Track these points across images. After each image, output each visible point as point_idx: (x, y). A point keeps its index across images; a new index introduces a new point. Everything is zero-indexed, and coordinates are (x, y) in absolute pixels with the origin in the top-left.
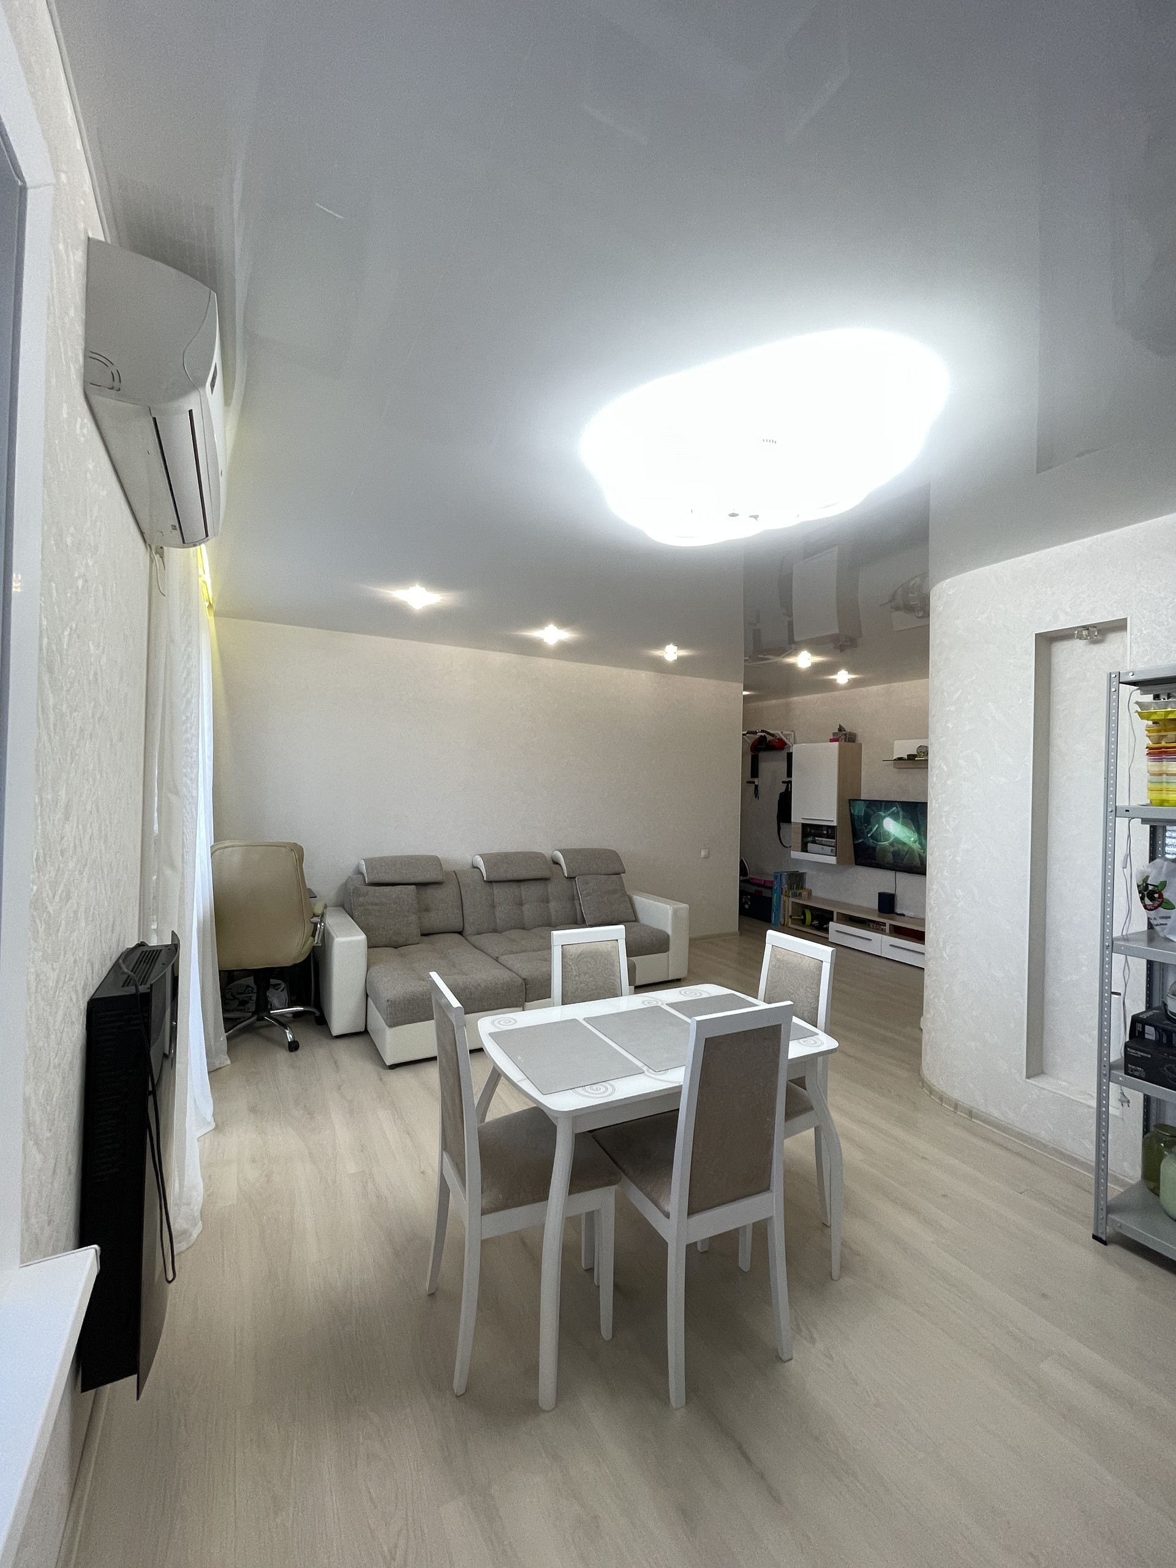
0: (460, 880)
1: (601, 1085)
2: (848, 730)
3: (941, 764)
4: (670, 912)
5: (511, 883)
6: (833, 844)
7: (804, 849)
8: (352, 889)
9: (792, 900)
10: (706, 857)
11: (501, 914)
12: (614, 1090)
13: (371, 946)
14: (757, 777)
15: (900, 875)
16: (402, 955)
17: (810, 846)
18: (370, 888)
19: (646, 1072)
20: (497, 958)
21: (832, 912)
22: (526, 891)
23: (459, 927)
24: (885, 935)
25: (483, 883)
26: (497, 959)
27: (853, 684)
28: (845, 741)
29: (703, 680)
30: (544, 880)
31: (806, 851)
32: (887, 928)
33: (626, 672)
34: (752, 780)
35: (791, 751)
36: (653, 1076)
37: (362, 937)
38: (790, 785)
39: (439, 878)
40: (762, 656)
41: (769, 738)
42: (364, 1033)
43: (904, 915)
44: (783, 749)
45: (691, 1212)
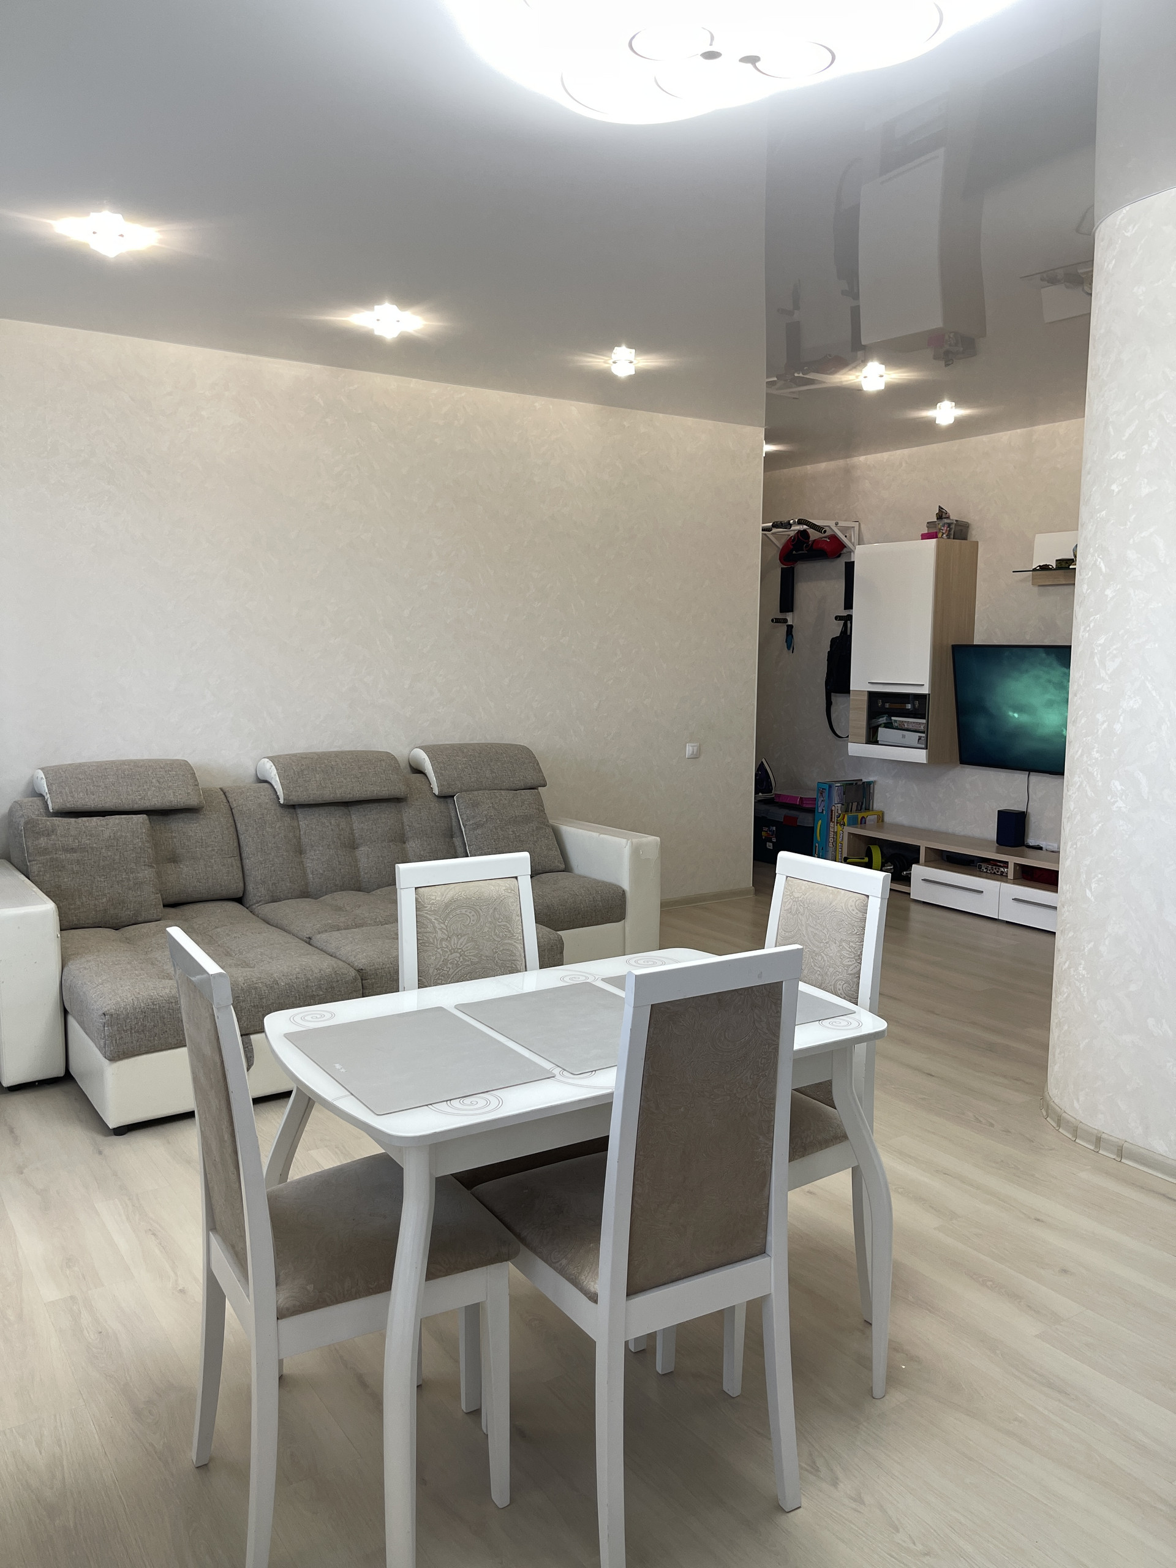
0: (234, 805)
1: (482, 1098)
2: (954, 517)
3: (1096, 560)
4: (627, 852)
5: (332, 808)
6: (922, 727)
7: (872, 738)
8: (22, 823)
9: (848, 829)
10: (695, 757)
11: (316, 862)
12: (501, 1102)
13: (67, 925)
14: (791, 610)
15: (1035, 778)
16: (128, 941)
17: (883, 733)
18: (57, 820)
19: (558, 1077)
20: (310, 938)
21: (917, 848)
22: (360, 822)
23: (235, 888)
24: (1006, 882)
25: (279, 810)
26: (309, 941)
27: (961, 428)
28: (948, 537)
29: (690, 421)
30: (396, 800)
31: (876, 742)
32: (1011, 871)
33: (539, 403)
34: (780, 616)
35: (852, 560)
36: (570, 1081)
37: (48, 907)
38: (849, 622)
39: (193, 801)
40: (801, 375)
41: (814, 535)
42: (65, 1080)
43: (1041, 848)
44: (839, 556)
45: (633, 1291)
